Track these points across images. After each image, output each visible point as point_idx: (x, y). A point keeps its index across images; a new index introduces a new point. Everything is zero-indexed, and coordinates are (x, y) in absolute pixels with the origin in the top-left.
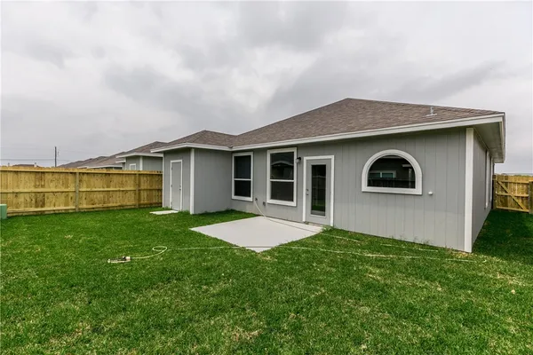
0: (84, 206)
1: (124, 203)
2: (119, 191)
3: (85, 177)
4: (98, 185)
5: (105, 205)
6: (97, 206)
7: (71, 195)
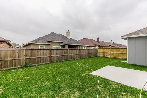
0: (112, 56)
1: (123, 57)
2: (121, 53)
3: (112, 49)
4: (115, 52)
5: (117, 57)
6: (115, 57)
7: (109, 53)
